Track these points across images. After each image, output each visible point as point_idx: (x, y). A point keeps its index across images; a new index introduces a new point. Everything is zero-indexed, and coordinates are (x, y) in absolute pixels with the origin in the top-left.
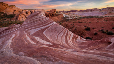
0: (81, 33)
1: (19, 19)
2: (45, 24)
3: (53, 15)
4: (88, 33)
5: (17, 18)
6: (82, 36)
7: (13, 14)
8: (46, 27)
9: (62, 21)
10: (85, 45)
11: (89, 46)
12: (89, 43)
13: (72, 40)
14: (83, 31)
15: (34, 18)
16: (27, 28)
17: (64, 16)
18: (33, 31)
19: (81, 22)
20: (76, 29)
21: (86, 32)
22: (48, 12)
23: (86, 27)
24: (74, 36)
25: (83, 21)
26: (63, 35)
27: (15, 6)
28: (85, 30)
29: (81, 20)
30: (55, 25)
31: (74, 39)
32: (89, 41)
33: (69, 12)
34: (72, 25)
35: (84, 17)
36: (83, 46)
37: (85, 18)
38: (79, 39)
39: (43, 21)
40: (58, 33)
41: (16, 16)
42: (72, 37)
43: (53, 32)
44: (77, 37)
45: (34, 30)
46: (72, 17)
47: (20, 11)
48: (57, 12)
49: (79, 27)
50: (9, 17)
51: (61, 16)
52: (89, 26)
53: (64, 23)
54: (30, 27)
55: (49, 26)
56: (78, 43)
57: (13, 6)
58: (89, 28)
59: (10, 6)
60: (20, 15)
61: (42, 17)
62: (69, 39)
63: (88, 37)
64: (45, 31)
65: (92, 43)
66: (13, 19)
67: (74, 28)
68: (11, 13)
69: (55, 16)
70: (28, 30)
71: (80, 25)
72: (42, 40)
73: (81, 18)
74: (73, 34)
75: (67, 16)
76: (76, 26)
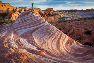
0: (80, 37)
1: (12, 18)
2: (36, 23)
3: (49, 14)
4: (88, 37)
5: (10, 17)
6: (80, 40)
7: (6, 12)
8: (36, 27)
9: (59, 22)
10: (81, 52)
11: (86, 54)
12: (86, 51)
13: (66, 45)
14: (82, 34)
15: (25, 17)
16: (16, 28)
17: (62, 16)
18: (22, 32)
19: (81, 23)
20: (73, 32)
21: (85, 35)
22: (44, 11)
23: (86, 29)
24: (69, 40)
25: (84, 23)
26: (55, 38)
27: (8, 3)
28: (85, 33)
29: (81, 22)
30: (47, 25)
31: (68, 44)
32: (87, 47)
33: (68, 12)
34: (69, 27)
35: (85, 18)
36: (79, 53)
37: (87, 19)
38: (76, 44)
39: (34, 21)
40: (49, 35)
41: (9, 15)
42: (66, 41)
43: (44, 34)
44: (73, 42)
45: (23, 30)
46: (71, 18)
47: (13, 9)
48: (54, 11)
49: (78, 30)
50: (2, 16)
51: (57, 17)
52: (91, 29)
53: (61, 24)
54: (19, 27)
55: (40, 27)
56: (74, 48)
57: (6, 3)
58: (90, 31)
59: (3, 4)
60: (14, 14)
61: (34, 16)
62: (62, 43)
63: (87, 43)
64: (35, 32)
65: (90, 50)
66: (6, 18)
67: (72, 31)
68: (5, 12)
69: (52, 16)
70: (17, 30)
71: (79, 28)
72: (28, 43)
73: (81, 19)
74: (67, 38)
75: (65, 16)
76: (75, 28)
